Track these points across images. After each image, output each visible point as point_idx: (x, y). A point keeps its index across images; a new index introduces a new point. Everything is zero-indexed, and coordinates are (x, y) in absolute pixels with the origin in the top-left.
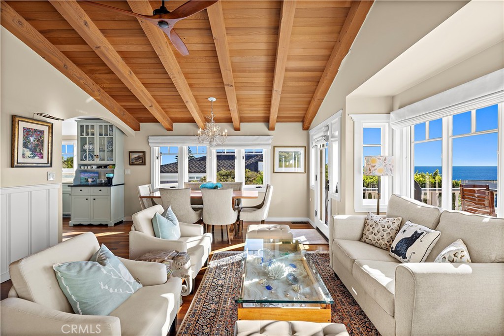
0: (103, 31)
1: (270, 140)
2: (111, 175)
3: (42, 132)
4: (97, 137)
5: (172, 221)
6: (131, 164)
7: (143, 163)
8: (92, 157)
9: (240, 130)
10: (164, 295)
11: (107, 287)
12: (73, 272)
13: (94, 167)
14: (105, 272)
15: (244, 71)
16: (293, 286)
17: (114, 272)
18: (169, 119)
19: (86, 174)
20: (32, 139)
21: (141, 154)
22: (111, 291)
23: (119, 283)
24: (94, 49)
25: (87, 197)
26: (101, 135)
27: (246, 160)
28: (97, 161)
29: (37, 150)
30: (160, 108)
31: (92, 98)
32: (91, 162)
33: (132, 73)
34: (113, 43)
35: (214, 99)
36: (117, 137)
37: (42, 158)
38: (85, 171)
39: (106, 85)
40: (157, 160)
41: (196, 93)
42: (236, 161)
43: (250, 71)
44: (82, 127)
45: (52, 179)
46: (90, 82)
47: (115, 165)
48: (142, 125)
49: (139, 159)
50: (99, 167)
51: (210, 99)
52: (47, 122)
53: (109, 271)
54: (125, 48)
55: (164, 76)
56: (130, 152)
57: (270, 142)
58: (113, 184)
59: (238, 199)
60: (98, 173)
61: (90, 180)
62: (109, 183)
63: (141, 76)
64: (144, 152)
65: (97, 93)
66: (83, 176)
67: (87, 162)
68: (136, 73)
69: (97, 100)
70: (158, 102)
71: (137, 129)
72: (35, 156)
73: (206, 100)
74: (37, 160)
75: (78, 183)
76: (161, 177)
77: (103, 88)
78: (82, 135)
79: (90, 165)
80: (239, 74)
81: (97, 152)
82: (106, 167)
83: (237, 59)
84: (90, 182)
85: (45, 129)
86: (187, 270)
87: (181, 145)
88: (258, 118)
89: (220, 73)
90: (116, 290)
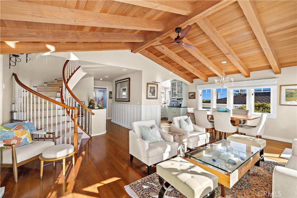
0: (169, 48)
1: (276, 81)
2: (181, 103)
3: (155, 87)
4: (177, 87)
5: (188, 123)
6: (190, 98)
7: (194, 98)
8: (175, 95)
9: (250, 77)
10: (167, 145)
11: (151, 135)
12: (144, 128)
13: (176, 99)
14: (151, 131)
15: (237, 43)
16: (226, 164)
17: (154, 132)
18: (205, 76)
19: (174, 102)
20: (152, 90)
21: (194, 94)
22: (152, 137)
23: (155, 136)
24: (167, 55)
25: (173, 111)
26: (178, 86)
27: (255, 96)
28: (177, 97)
29: (153, 93)
30: (199, 71)
31: (172, 72)
32: (175, 97)
33: (183, 59)
34: (173, 51)
35: (225, 62)
36: (184, 87)
37: (155, 96)
38: (173, 101)
39: (176, 66)
40: (201, 96)
41: (214, 61)
42: (247, 97)
43: (241, 42)
44: (172, 83)
45: (157, 103)
46: (170, 66)
47: (182, 99)
48: (194, 80)
49: (193, 96)
50: (178, 99)
51: (223, 63)
52: (156, 84)
53: (153, 131)
54: (177, 51)
55: (193, 58)
56: (189, 93)
57: (276, 82)
58: (182, 107)
59: (243, 120)
60: (177, 102)
61: (175, 105)
62: (180, 106)
63: (187, 60)
64: (195, 93)
65: (173, 70)
66: (173, 103)
67: (174, 97)
68: (184, 59)
69: (174, 73)
70: (197, 69)
71: (192, 82)
72: (153, 95)
73: (220, 64)
74: (153, 97)
75: (171, 106)
76: (203, 105)
77: (175, 68)
78: (172, 87)
79: (175, 99)
80: (235, 46)
81: (177, 93)
82: (180, 99)
83: (229, 39)
84: (175, 106)
85: (155, 86)
86: (184, 143)
87: (212, 88)
88: (263, 67)
89: (219, 49)
90: (153, 137)
